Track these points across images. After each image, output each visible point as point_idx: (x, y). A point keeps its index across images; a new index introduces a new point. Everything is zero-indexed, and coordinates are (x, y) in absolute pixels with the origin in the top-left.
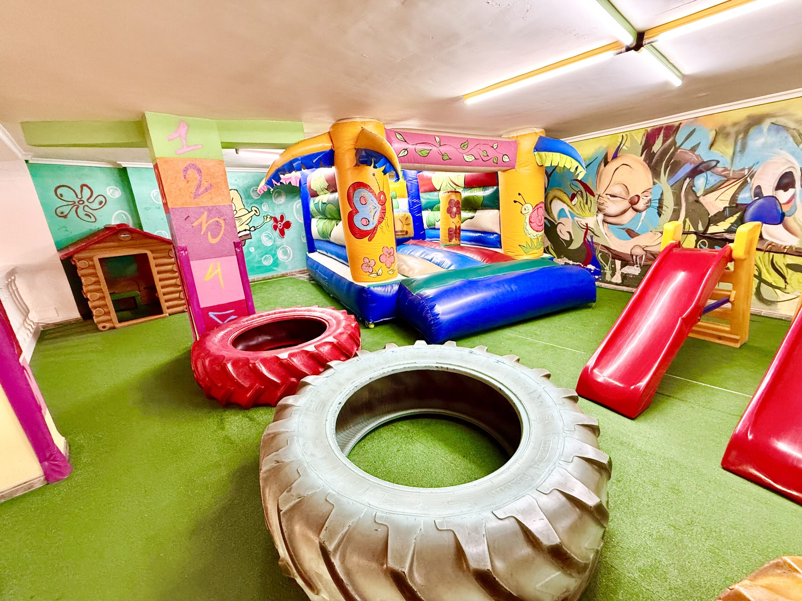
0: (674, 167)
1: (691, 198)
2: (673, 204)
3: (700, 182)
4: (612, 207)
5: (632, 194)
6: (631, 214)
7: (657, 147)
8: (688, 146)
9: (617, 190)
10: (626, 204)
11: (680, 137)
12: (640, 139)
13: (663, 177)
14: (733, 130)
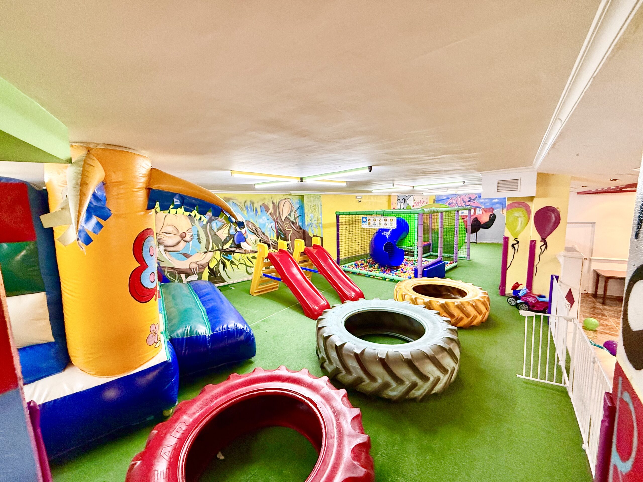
1: (213, 233)
2: (205, 236)
3: (214, 225)
5: (181, 232)
6: (182, 244)
9: (170, 229)
10: (178, 239)
13: (197, 222)
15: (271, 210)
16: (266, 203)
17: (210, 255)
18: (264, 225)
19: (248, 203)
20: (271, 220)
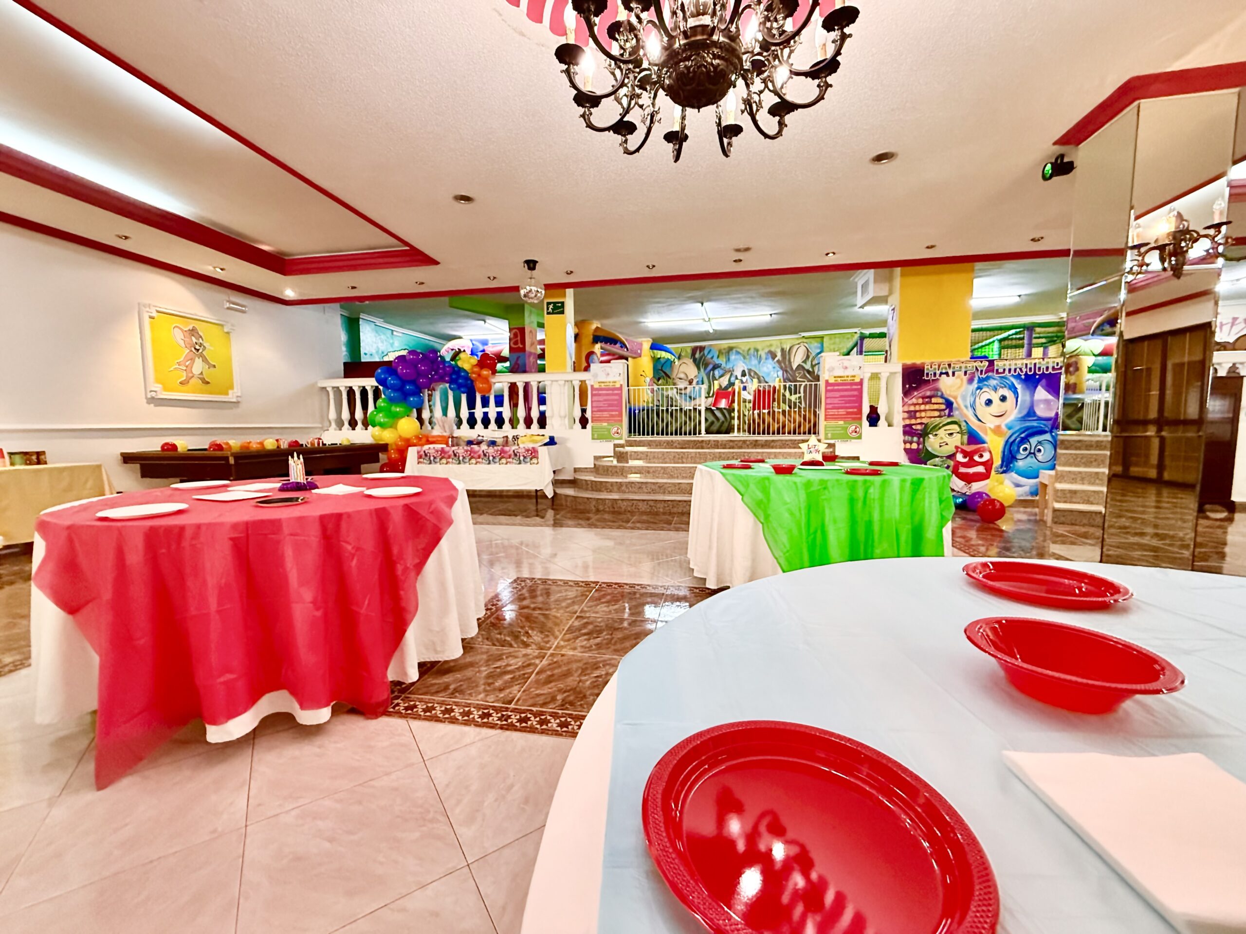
0: (706, 365)
2: (707, 383)
3: (717, 373)
4: (681, 385)
5: (690, 378)
7: (697, 356)
8: (709, 356)
9: (682, 376)
11: (706, 352)
12: (689, 351)
13: (702, 370)
14: (724, 351)
15: (779, 356)
16: (773, 349)
18: (769, 374)
19: (752, 351)
20: (778, 368)
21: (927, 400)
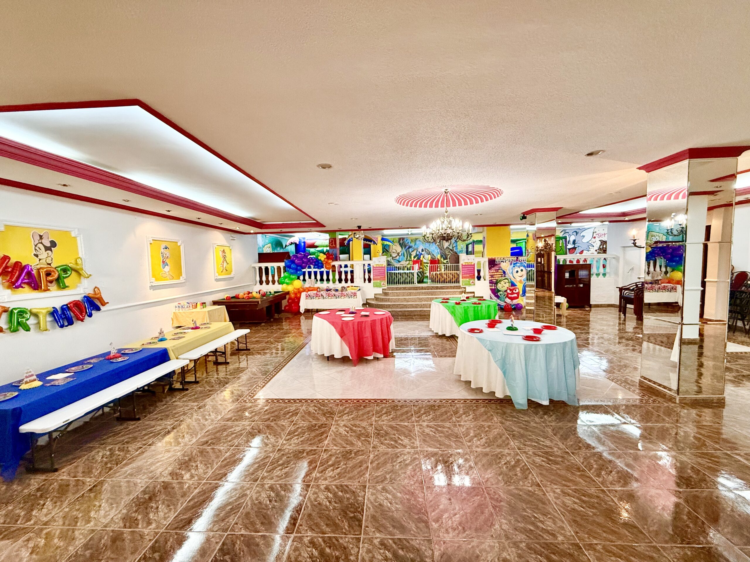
0: (405, 246)
3: (410, 250)
4: (394, 255)
5: (398, 252)
6: (398, 257)
7: (401, 242)
9: (394, 251)
10: (396, 254)
14: (413, 240)
17: (408, 262)
18: (434, 251)
20: (438, 248)
21: (497, 271)
